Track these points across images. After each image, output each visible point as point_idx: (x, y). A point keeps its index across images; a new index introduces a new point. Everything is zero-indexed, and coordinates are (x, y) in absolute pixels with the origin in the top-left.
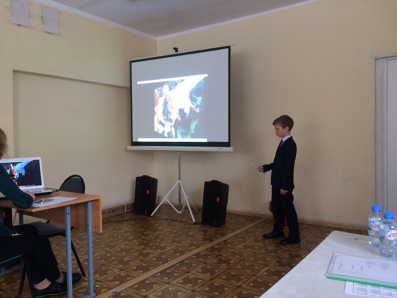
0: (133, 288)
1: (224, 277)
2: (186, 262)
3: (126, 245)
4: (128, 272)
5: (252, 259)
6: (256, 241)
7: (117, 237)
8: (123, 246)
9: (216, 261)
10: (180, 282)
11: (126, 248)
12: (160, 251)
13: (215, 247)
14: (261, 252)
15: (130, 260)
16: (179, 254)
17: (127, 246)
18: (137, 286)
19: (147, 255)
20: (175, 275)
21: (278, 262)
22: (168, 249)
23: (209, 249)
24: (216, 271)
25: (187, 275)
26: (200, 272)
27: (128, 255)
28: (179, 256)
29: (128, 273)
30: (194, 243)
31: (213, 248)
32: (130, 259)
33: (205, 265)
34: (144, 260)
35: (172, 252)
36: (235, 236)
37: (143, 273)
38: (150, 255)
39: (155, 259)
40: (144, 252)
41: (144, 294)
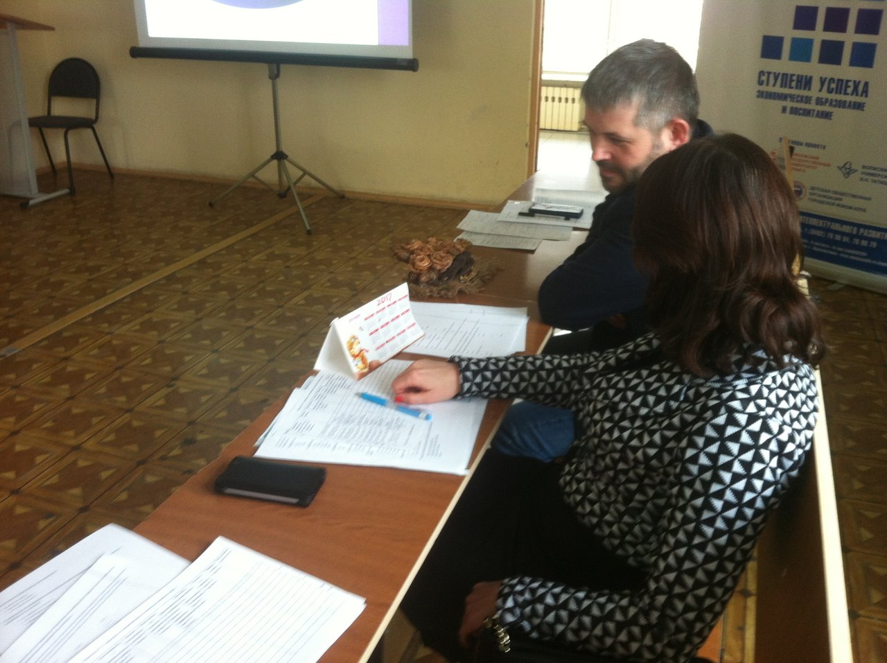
0: (41, 347)
1: (223, 314)
2: (145, 293)
4: (22, 319)
5: (281, 278)
6: (295, 244)
9: (208, 288)
10: (134, 329)
12: (86, 275)
13: (209, 261)
14: (300, 265)
15: (24, 298)
16: (129, 280)
19: (60, 284)
20: (124, 317)
21: (329, 280)
22: (105, 270)
23: (195, 266)
24: (208, 305)
25: (147, 316)
26: (174, 310)
28: (130, 283)
29: (23, 322)
30: (162, 255)
31: (202, 263)
32: (23, 296)
33: (186, 296)
34: (53, 295)
35: (114, 276)
36: (252, 236)
37: (55, 319)
38: (66, 285)
39: (78, 292)
40: (52, 280)
41: (63, 355)
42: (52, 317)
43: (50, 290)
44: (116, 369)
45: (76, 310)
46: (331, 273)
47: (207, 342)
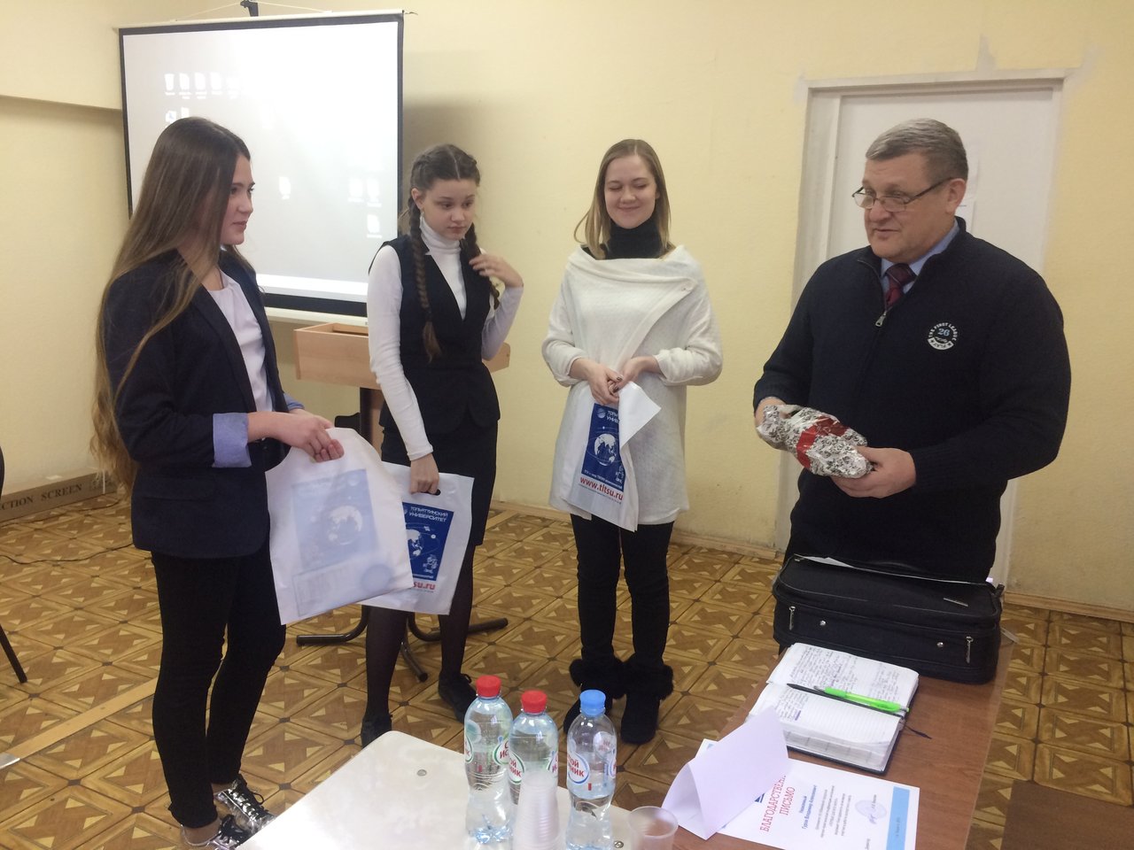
0: (50, 756)
1: (322, 712)
3: (76, 609)
4: (51, 701)
7: (59, 578)
8: (65, 611)
9: (318, 661)
11: (73, 617)
13: (335, 613)
15: (70, 662)
17: (79, 612)
18: (62, 748)
19: (127, 642)
24: (307, 693)
27: (69, 644)
29: (50, 706)
32: (72, 659)
33: (283, 674)
34: (110, 660)
37: (93, 706)
38: (135, 642)
39: (145, 657)
40: (122, 633)
41: (73, 775)
42: (90, 700)
43: (108, 652)
44: (136, 810)
45: (128, 689)
46: (490, 644)
47: (280, 767)
